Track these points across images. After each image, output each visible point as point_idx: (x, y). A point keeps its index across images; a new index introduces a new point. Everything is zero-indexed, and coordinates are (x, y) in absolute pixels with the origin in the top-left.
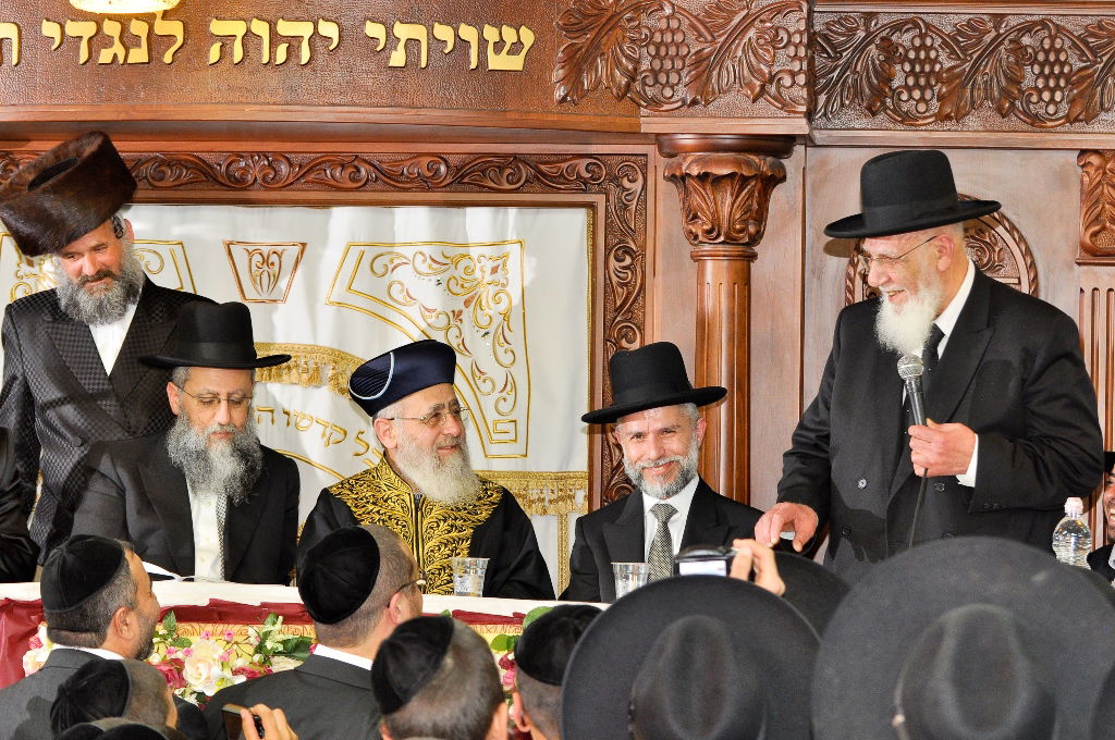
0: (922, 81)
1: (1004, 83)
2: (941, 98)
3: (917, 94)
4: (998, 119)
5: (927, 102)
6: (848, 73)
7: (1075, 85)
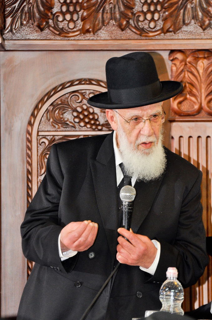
0: (71, 9)
1: (122, 9)
2: (83, 19)
3: (68, 17)
4: (119, 32)
5: (74, 22)
6: (25, 4)
7: (166, 9)
